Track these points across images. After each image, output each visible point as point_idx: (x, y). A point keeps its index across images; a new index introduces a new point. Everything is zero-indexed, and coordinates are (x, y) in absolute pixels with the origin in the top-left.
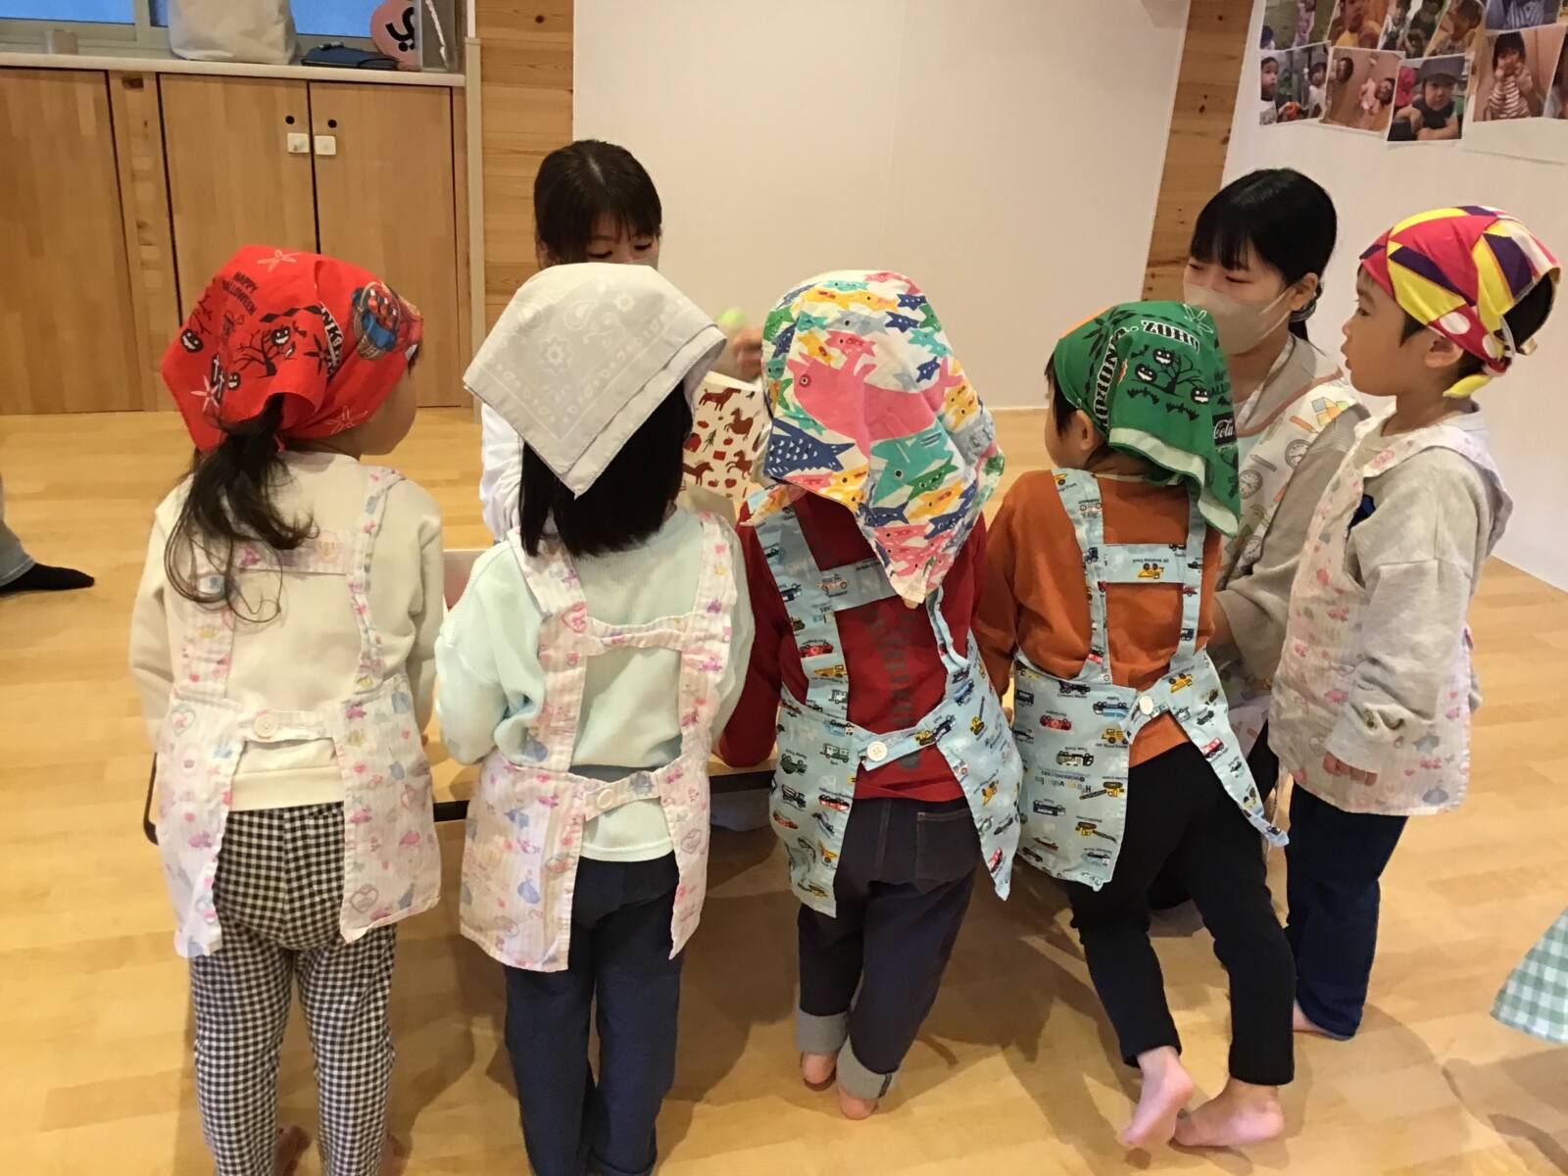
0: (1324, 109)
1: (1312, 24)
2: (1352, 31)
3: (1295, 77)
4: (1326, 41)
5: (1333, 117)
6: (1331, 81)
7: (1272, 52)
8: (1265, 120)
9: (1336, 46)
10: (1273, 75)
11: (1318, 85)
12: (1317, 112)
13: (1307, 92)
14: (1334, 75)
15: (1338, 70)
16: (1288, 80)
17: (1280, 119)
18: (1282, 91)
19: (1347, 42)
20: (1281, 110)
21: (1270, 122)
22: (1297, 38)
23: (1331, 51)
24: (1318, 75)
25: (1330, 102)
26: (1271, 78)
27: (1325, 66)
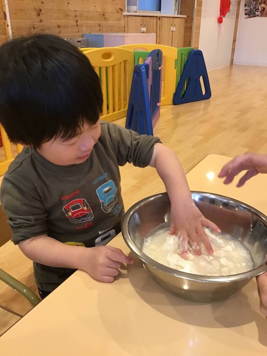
0: (259, 15)
1: (255, 3)
2: (264, 3)
3: (252, 11)
4: (258, 5)
5: (262, 15)
6: (260, 11)
7: (246, 8)
8: (246, 18)
9: (261, 6)
10: (247, 11)
11: (258, 12)
12: (258, 16)
13: (255, 13)
14: (261, 10)
15: (262, 9)
16: (251, 12)
17: (250, 18)
18: (250, 13)
19: (263, 5)
20: (250, 16)
21: (247, 18)
22: (252, 5)
23: (260, 7)
24: (258, 10)
25: (261, 14)
26: (246, 12)
27: (259, 9)
